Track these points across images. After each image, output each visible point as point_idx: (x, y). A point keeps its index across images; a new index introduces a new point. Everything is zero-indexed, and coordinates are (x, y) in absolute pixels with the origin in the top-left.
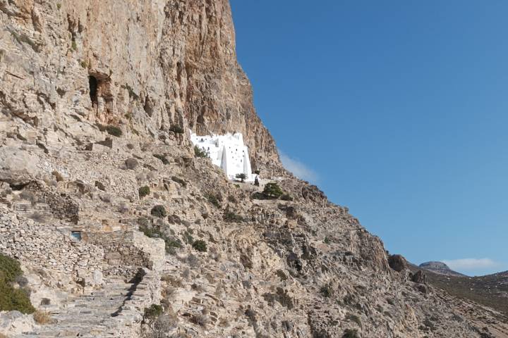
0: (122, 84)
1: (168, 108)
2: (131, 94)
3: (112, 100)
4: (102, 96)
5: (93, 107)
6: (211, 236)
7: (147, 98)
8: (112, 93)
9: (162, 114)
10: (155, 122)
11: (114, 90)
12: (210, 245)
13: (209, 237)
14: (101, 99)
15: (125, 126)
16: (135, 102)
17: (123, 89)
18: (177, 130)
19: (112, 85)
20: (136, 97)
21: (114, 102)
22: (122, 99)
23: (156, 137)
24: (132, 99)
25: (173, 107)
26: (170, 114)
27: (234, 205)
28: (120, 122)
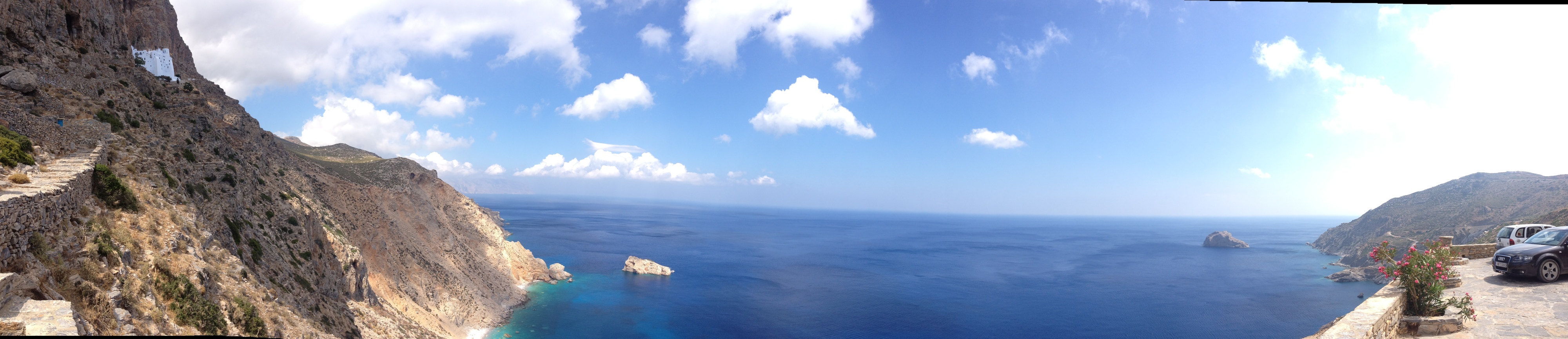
0: (87, 18)
1: (117, 33)
2: (94, 25)
3: (81, 30)
4: (75, 27)
5: (70, 35)
6: (142, 117)
7: (103, 27)
8: (81, 25)
9: (114, 38)
10: (109, 43)
11: (82, 23)
12: (142, 124)
13: (141, 119)
14: (75, 30)
15: (90, 47)
16: (96, 30)
17: (87, 22)
18: (124, 48)
19: (81, 20)
20: (96, 27)
21: (83, 32)
22: (88, 28)
23: (110, 53)
24: (94, 29)
25: (121, 32)
26: (118, 38)
27: (160, 98)
28: (87, 45)
